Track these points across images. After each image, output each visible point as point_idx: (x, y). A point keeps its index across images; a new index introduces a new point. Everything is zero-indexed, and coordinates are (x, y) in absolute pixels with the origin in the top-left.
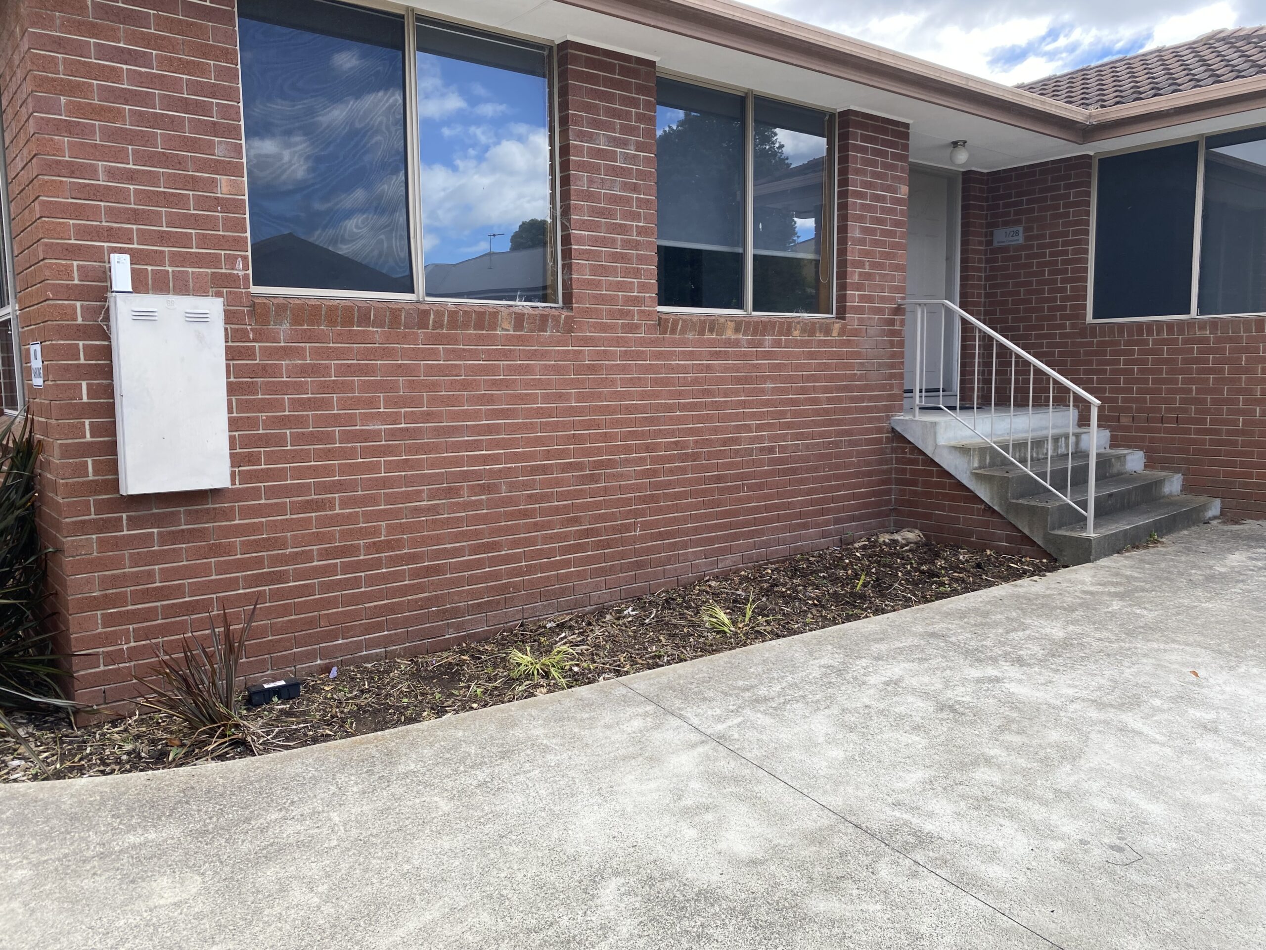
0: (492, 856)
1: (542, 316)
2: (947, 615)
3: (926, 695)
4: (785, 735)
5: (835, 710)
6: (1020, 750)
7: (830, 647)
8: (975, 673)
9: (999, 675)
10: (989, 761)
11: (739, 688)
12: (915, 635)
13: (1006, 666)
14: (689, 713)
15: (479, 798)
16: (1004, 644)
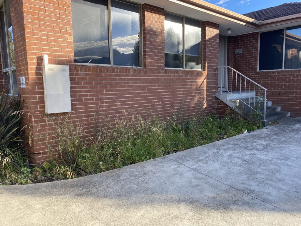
0: (152, 198)
1: (140, 70)
2: (237, 140)
3: (239, 158)
4: (210, 168)
5: (219, 162)
6: (266, 170)
7: (212, 148)
8: (248, 153)
9: (254, 153)
10: (259, 173)
11: (195, 158)
12: (231, 144)
13: (255, 151)
14: (185, 163)
15: (143, 185)
16: (252, 146)
